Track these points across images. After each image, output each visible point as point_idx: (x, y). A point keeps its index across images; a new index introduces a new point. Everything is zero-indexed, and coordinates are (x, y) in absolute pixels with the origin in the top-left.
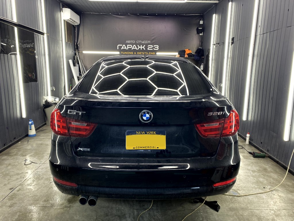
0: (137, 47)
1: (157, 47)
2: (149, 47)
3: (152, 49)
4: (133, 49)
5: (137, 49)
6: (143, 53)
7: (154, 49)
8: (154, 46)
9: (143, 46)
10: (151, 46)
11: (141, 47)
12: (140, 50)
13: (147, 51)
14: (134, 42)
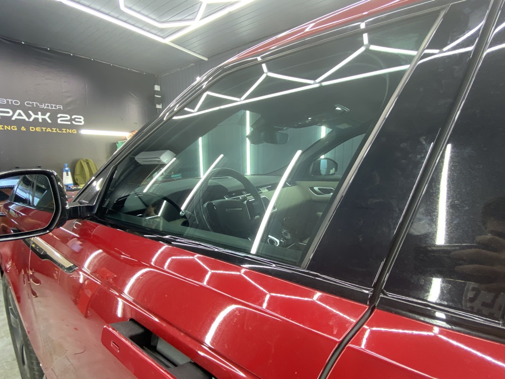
0: (29, 116)
1: (80, 118)
2: (61, 117)
3: (69, 123)
4: (16, 119)
5: (27, 120)
6: (46, 130)
7: (73, 122)
8: (73, 117)
9: (44, 114)
10: (67, 117)
11: (40, 117)
12: (36, 122)
13: (54, 124)
14: (17, 103)
